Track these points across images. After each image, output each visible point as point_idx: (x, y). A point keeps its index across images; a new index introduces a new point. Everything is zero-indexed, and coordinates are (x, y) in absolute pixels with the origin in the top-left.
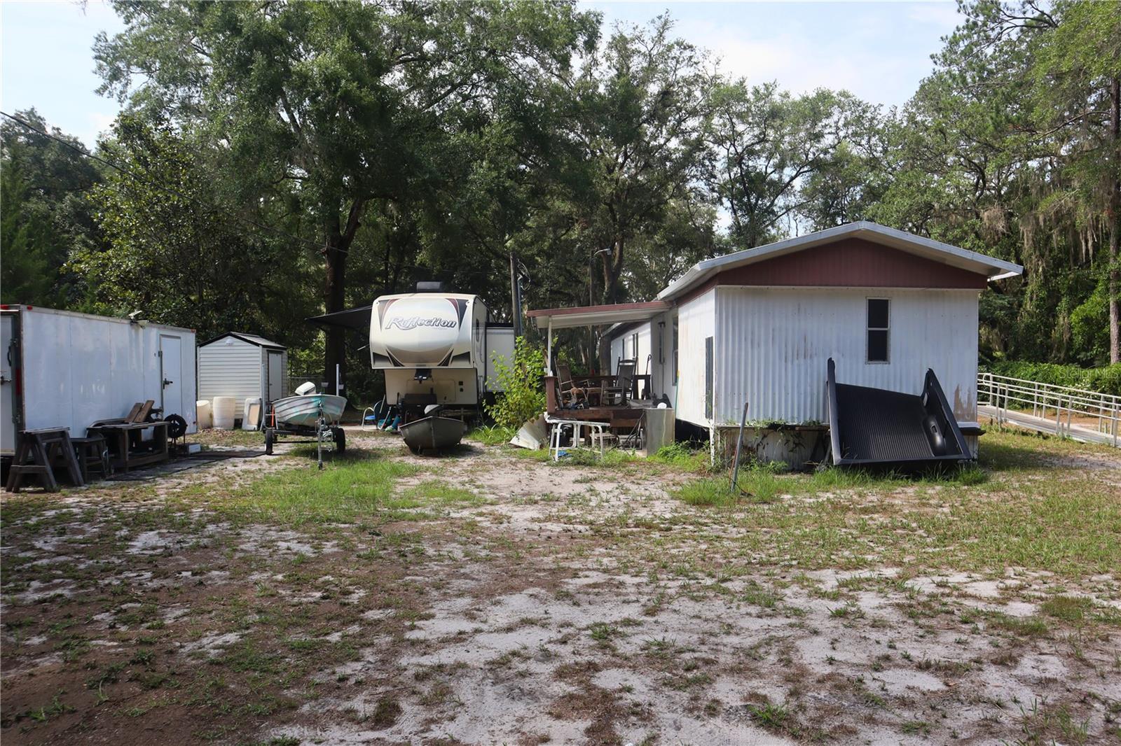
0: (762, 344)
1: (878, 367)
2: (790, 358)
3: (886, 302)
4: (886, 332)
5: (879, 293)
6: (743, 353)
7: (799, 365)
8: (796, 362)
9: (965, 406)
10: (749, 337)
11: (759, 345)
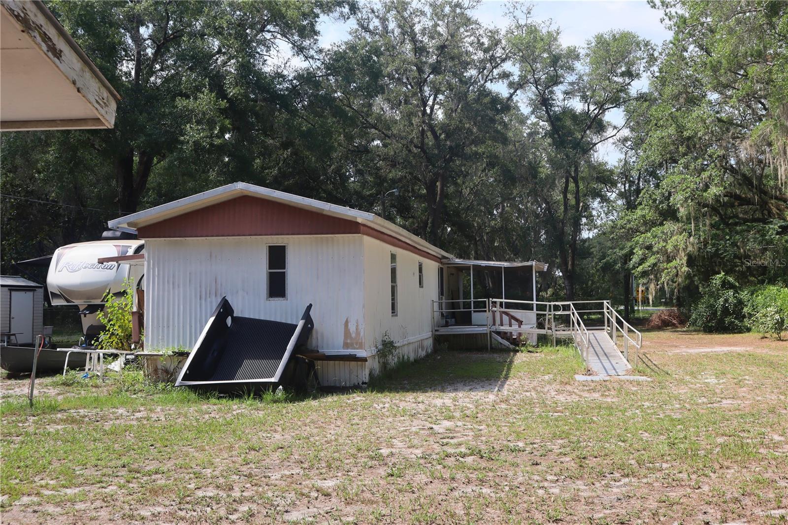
0: (181, 286)
1: (277, 302)
2: (203, 296)
3: (284, 247)
4: (284, 272)
5: (277, 240)
6: (166, 293)
7: (211, 302)
8: (209, 300)
9: (353, 335)
10: (171, 279)
11: (179, 287)
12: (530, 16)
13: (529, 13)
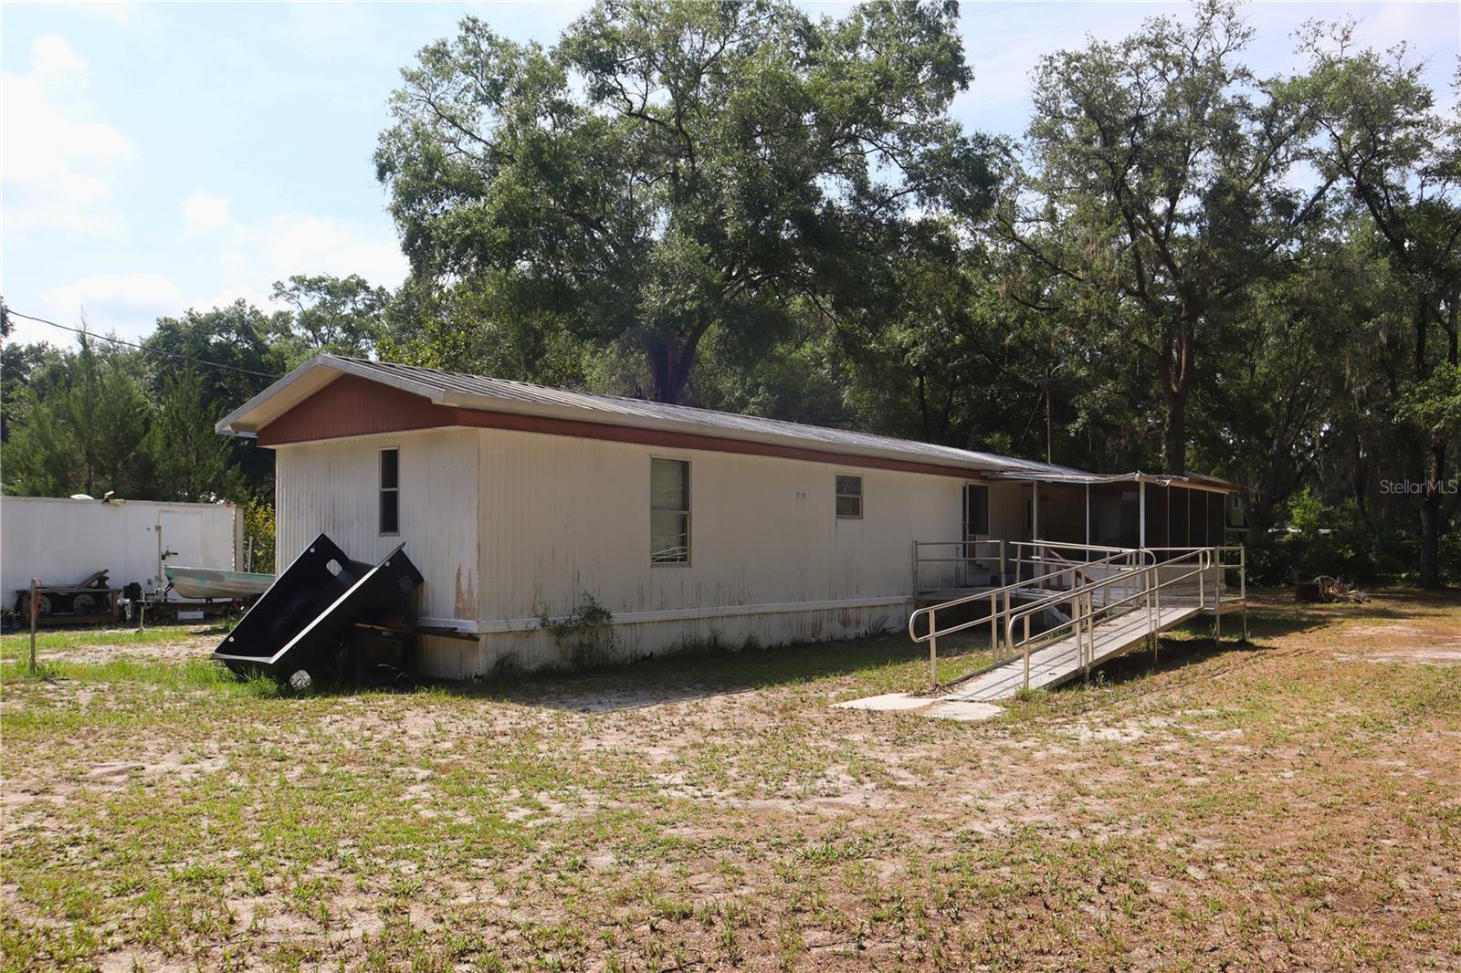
1: (389, 536)
3: (396, 452)
4: (397, 492)
5: (391, 440)
12: (1348, 43)
13: (1347, 38)
